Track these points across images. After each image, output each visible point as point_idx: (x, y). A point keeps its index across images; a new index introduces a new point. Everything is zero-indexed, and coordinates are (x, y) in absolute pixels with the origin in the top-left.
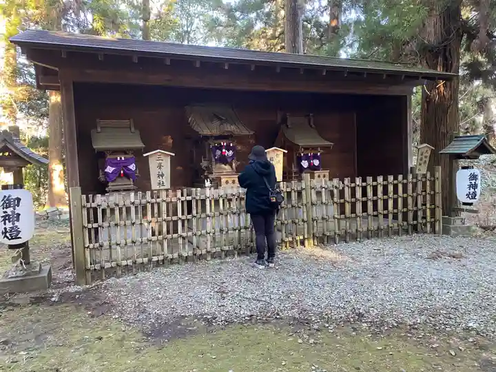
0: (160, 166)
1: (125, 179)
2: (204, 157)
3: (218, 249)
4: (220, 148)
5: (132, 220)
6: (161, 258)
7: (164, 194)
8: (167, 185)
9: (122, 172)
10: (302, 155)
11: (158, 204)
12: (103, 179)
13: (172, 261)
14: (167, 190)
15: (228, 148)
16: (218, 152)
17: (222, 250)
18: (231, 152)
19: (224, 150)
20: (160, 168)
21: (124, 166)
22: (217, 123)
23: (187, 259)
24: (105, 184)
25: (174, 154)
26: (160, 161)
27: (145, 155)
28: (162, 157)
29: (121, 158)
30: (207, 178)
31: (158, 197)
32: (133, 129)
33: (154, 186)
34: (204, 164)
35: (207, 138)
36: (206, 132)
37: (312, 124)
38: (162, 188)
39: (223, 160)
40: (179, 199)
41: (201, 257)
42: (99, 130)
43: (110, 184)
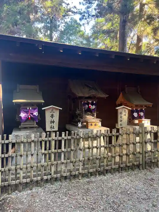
0: (52, 116)
1: (32, 121)
2: (78, 109)
3: (86, 171)
4: (88, 104)
5: (32, 152)
6: (49, 177)
7: (53, 135)
8: (56, 129)
9: (30, 117)
10: (134, 109)
11: (50, 141)
12: (18, 120)
13: (56, 179)
14: (55, 132)
15: (92, 104)
16: (87, 106)
17: (89, 172)
18: (94, 106)
19: (90, 105)
20: (52, 118)
21: (31, 113)
22: (87, 89)
23: (66, 178)
24: (19, 123)
25: (61, 109)
26: (53, 113)
27: (43, 109)
28: (54, 110)
29: (29, 108)
30: (79, 121)
31: (50, 137)
32: (38, 91)
33: (48, 129)
34: (78, 112)
35: (81, 98)
36: (81, 95)
37: (139, 91)
38: (53, 130)
39: (89, 111)
40: (63, 139)
41: (75, 176)
42: (18, 90)
43: (22, 124)
